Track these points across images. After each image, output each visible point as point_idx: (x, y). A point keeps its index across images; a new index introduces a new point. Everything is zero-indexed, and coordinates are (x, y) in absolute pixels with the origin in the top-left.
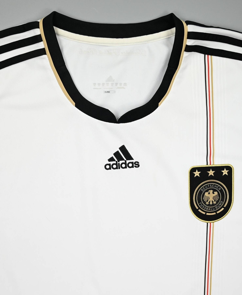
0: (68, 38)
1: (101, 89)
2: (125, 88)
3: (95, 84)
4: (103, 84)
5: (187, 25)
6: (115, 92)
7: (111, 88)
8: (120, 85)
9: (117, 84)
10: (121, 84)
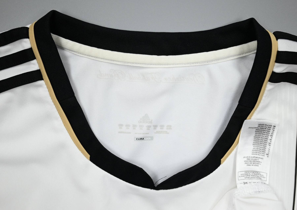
0: (79, 53)
1: (130, 133)
2: (168, 133)
3: (121, 126)
4: (134, 126)
5: (277, 40)
6: (152, 138)
7: (146, 134)
8: (161, 129)
9: (155, 127)
10: (162, 127)
